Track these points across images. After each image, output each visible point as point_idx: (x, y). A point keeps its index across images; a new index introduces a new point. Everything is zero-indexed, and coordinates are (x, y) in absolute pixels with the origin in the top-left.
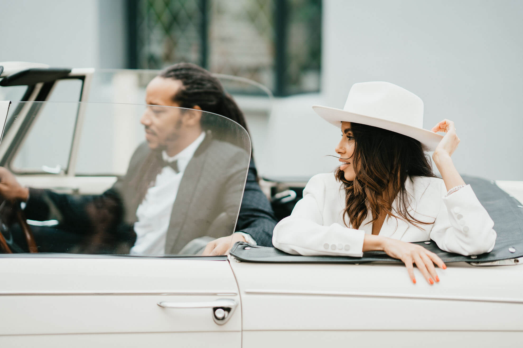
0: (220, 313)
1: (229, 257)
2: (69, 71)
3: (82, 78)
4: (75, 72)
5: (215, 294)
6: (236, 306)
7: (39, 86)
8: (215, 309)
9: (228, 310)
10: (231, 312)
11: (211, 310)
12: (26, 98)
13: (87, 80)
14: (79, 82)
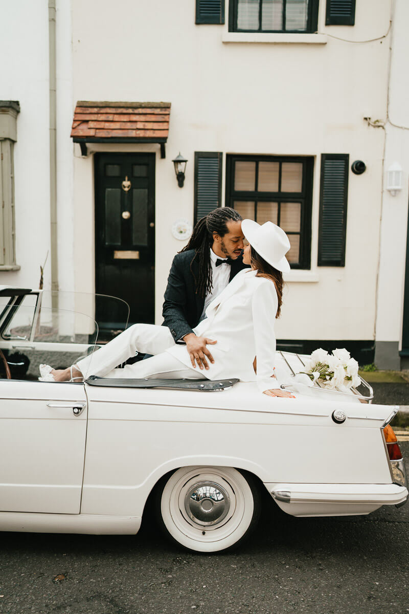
0: (76, 410)
1: (85, 383)
2: (31, 290)
3: (37, 294)
4: (33, 291)
5: (75, 401)
6: (85, 407)
7: (17, 297)
8: (74, 408)
9: (80, 409)
10: (82, 410)
11: (72, 409)
12: (10, 303)
13: (39, 295)
14: (36, 296)
